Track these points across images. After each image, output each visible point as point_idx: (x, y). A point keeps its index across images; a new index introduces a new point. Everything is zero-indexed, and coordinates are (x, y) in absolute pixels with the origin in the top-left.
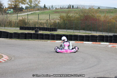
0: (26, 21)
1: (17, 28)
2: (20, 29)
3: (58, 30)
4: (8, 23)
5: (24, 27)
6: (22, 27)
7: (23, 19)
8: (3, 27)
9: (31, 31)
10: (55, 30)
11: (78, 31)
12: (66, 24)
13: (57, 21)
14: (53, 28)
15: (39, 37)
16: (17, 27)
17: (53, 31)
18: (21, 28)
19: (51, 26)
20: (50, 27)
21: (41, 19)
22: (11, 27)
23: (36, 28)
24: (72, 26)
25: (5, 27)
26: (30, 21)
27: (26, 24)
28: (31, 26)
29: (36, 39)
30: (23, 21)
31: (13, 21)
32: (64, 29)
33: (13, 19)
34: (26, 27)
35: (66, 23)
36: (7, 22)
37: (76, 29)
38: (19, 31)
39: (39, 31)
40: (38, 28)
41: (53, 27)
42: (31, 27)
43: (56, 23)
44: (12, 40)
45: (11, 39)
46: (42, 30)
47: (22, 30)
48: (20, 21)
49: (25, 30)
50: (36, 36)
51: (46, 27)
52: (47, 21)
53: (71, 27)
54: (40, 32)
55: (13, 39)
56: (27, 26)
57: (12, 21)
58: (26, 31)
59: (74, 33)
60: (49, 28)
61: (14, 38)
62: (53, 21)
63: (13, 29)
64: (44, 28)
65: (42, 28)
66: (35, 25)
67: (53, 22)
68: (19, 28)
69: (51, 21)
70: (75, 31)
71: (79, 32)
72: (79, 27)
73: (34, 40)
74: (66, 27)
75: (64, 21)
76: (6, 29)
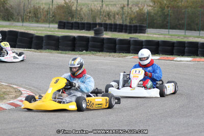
0: (74, 8)
1: (52, 25)
2: (60, 27)
3: (149, 30)
4: (30, 12)
5: (68, 23)
6: (65, 23)
7: (66, 3)
8: (18, 21)
9: (84, 33)
10: (141, 29)
11: (196, 33)
12: (165, 16)
13: (146, 9)
14: (136, 26)
15: (105, 45)
16: (52, 22)
17: (135, 32)
18: (62, 25)
19: (131, 19)
20: (130, 23)
21: (108, 3)
22: (37, 22)
23: (95, 25)
24: (180, 22)
25: (23, 21)
26: (81, 9)
27: (73, 17)
28: (86, 22)
29: (99, 52)
30: (66, 9)
31: (42, 7)
32: (163, 28)
33: (42, 4)
34: (72, 23)
35: (168, 15)
36: (28, 10)
37: (190, 27)
38: (56, 31)
39: (105, 33)
40: (100, 25)
41: (135, 23)
42: (83, 24)
43: (144, 14)
44: (41, 52)
45: (39, 51)
46: (111, 31)
47: (64, 28)
48: (60, 7)
49: (72, 29)
50: (99, 44)
51: (119, 22)
52: (122, 8)
53: (179, 24)
54: (107, 35)
55: (45, 51)
56: (75, 20)
57: (39, 7)
58: (74, 31)
59: (185, 37)
60: (126, 26)
61: (45, 49)
62: (136, 9)
63: (42, 27)
64: (116, 25)
65: (111, 25)
66: (94, 18)
67: (137, 12)
68: (56, 26)
69: (131, 8)
70: (189, 33)
71: (198, 35)
72: (197, 24)
73: (94, 52)
74: (168, 22)
75: (162, 8)
76: (25, 26)
